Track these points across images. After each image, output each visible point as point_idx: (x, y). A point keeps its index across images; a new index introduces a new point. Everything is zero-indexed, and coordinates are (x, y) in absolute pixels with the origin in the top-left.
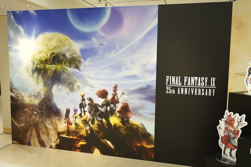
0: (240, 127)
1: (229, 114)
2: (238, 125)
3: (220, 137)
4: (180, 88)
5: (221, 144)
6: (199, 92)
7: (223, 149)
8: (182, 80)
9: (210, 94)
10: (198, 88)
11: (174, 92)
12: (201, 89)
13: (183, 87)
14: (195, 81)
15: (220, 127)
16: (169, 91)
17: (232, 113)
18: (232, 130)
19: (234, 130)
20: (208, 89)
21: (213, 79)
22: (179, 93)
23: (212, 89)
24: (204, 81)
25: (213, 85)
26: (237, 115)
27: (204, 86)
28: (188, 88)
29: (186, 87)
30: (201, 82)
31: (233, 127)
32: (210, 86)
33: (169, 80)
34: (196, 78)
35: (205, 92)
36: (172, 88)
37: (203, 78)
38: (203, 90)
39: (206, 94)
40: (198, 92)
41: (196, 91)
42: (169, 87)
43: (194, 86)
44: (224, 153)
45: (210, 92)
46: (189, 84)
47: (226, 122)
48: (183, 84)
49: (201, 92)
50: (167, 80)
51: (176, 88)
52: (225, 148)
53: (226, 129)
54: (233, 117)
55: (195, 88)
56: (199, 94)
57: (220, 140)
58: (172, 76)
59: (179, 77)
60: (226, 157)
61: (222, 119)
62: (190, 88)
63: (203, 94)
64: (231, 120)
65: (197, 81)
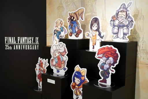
0: (46, 67)
1: (40, 59)
2: (45, 66)
3: (37, 75)
4: (15, 45)
5: (38, 79)
6: (29, 47)
7: (39, 83)
8: (16, 40)
9: (36, 49)
10: (27, 45)
11: (11, 48)
12: (30, 45)
13: (17, 45)
14: (25, 40)
15: (36, 69)
16: (7, 47)
17: (42, 59)
18: (42, 70)
19: (43, 70)
20: (34, 45)
21: (37, 38)
22: (14, 49)
23: (37, 45)
24: (31, 40)
25: (37, 42)
26: (44, 59)
27: (32, 43)
28: (21, 45)
29: (19, 45)
30: (29, 40)
31: (43, 68)
32: (35, 43)
33: (7, 40)
34: (26, 38)
35: (32, 47)
36: (9, 45)
37: (30, 38)
38: (31, 46)
39: (33, 49)
40: (27, 47)
41: (26, 47)
42: (7, 44)
43: (25, 43)
44: (39, 85)
45: (35, 47)
46: (21, 42)
47: (39, 65)
48: (17, 42)
49: (30, 47)
50: (6, 40)
51: (12, 46)
52: (40, 82)
53: (40, 69)
54: (42, 61)
55: (25, 45)
56: (29, 49)
57: (37, 77)
58: (9, 37)
59: (14, 38)
60: (40, 87)
61: (38, 63)
62: (22, 45)
63: (31, 49)
64: (41, 64)
65: (27, 40)
